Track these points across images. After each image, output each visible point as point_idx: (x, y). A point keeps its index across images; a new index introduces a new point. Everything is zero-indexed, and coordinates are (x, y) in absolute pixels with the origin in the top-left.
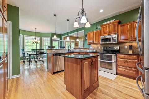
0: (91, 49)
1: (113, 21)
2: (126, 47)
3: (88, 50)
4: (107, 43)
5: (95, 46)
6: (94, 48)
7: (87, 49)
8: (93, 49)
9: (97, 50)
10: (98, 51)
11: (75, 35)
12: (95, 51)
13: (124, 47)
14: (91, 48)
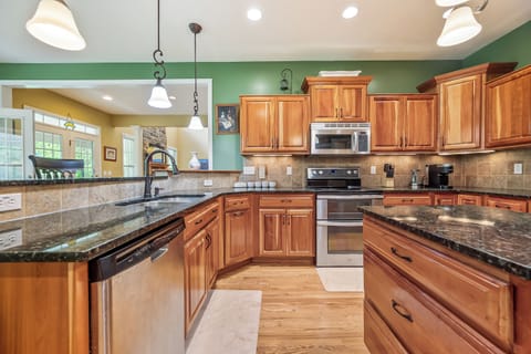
0: (254, 178)
1: (356, 74)
2: (373, 170)
3: (236, 185)
4: (337, 152)
5: (271, 161)
6: (266, 174)
7: (232, 178)
8: (262, 175)
9: (279, 180)
10: (283, 184)
11: (108, 98)
12: (272, 184)
13: (367, 171)
14: (248, 170)
